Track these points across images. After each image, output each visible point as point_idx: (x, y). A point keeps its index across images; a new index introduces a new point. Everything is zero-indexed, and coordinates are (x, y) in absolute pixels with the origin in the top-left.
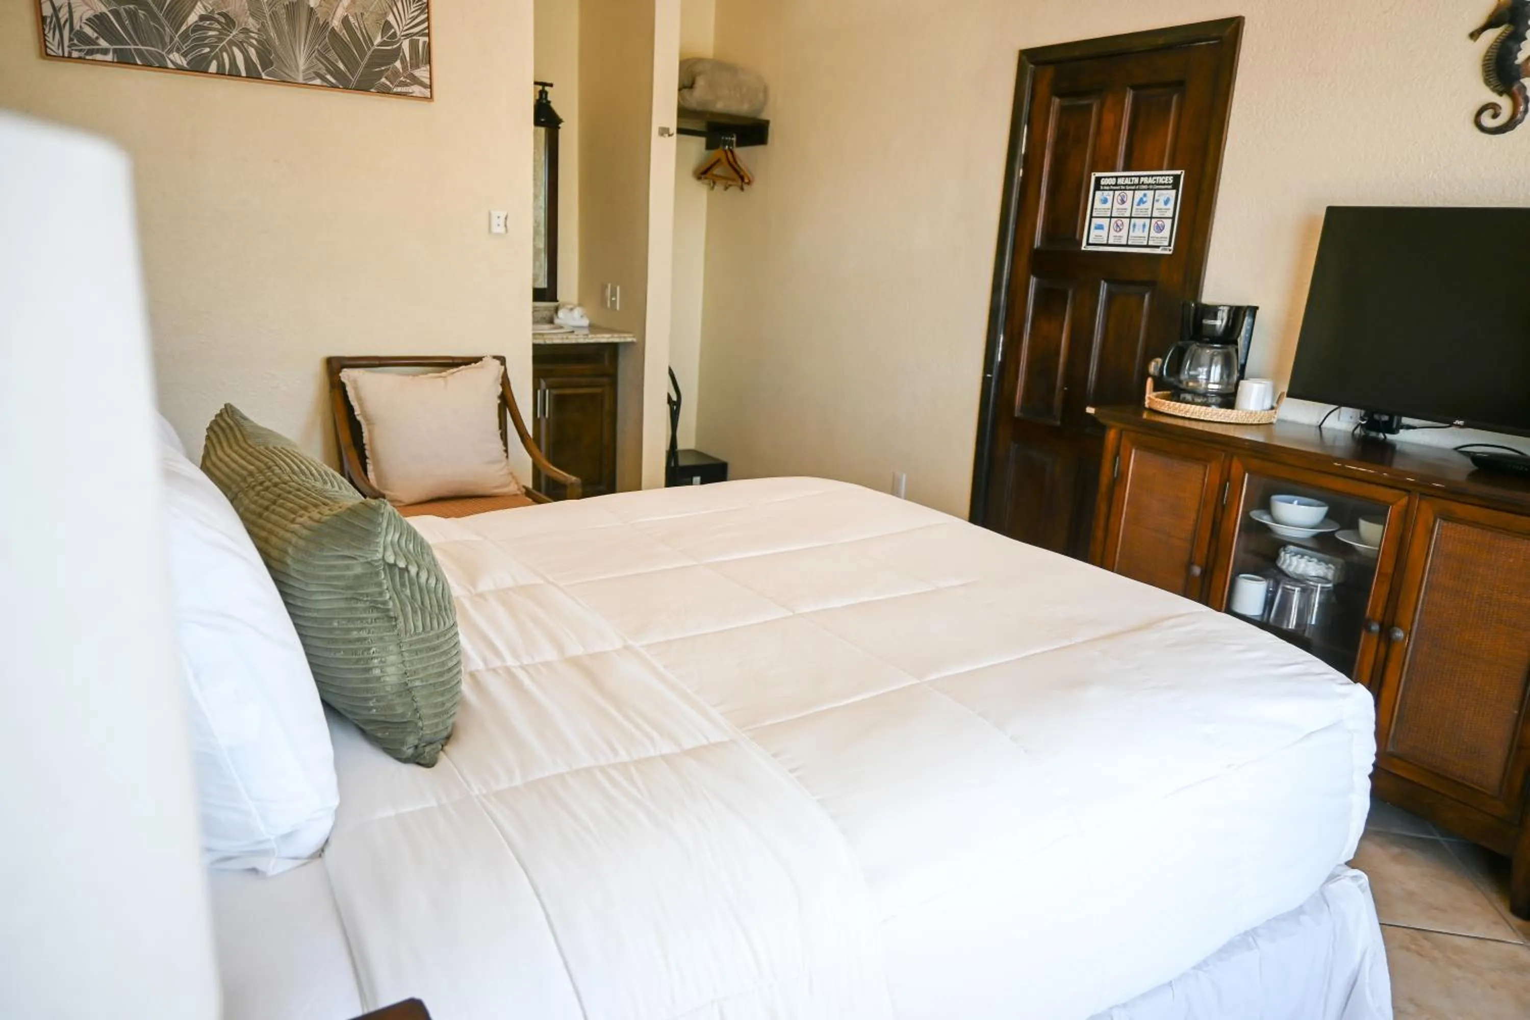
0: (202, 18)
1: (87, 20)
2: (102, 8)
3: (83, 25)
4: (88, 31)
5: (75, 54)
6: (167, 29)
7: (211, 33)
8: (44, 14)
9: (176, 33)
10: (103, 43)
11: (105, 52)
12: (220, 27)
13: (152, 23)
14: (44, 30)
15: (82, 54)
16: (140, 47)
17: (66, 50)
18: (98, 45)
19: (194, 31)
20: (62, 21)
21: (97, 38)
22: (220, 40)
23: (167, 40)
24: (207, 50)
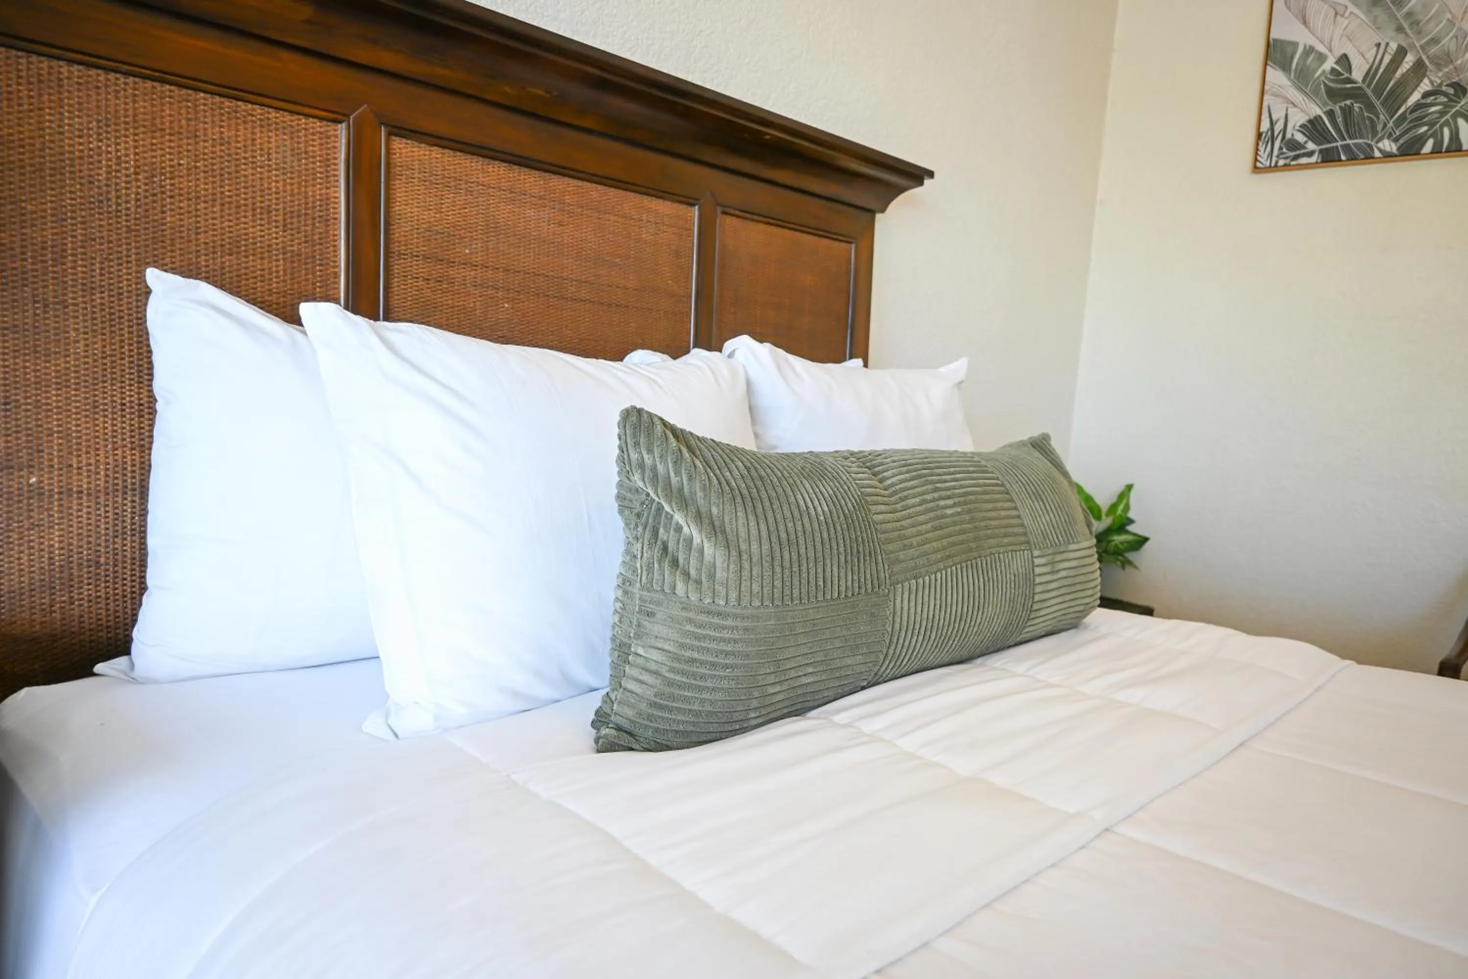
0: (1426, 95)
1: (1301, 126)
2: (1316, 110)
3: (1295, 133)
4: (1300, 138)
5: (1281, 162)
6: (1382, 117)
7: (1433, 109)
8: (1261, 130)
9: (1392, 117)
10: (1311, 146)
11: (1310, 154)
12: (1446, 100)
13: (1366, 114)
14: (1258, 144)
15: (1287, 161)
16: (1349, 142)
17: (1274, 159)
18: (1305, 148)
19: (1411, 113)
20: (1276, 134)
21: (1306, 142)
22: (1442, 113)
23: (1379, 127)
24: (1425, 128)
